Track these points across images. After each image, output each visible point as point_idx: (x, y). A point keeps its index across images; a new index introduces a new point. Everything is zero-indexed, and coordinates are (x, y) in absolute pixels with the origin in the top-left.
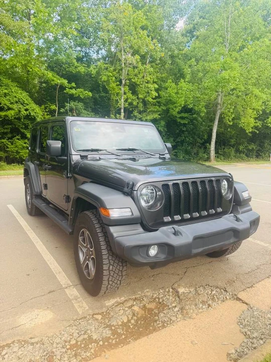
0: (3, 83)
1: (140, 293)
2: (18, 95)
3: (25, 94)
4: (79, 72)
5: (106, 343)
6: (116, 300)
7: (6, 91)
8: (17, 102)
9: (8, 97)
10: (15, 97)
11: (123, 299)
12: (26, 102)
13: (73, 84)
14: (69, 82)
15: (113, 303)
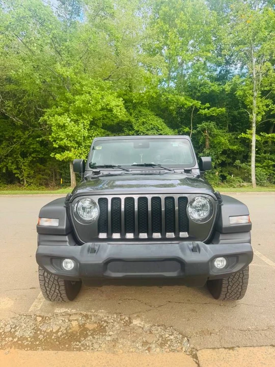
0: (142, 114)
1: (93, 311)
2: (153, 123)
3: (160, 121)
4: (213, 91)
5: (20, 342)
6: (67, 310)
7: (144, 120)
8: (152, 129)
9: (145, 125)
10: (151, 124)
11: (74, 311)
12: (160, 128)
13: (208, 105)
14: (203, 103)
15: (62, 311)
